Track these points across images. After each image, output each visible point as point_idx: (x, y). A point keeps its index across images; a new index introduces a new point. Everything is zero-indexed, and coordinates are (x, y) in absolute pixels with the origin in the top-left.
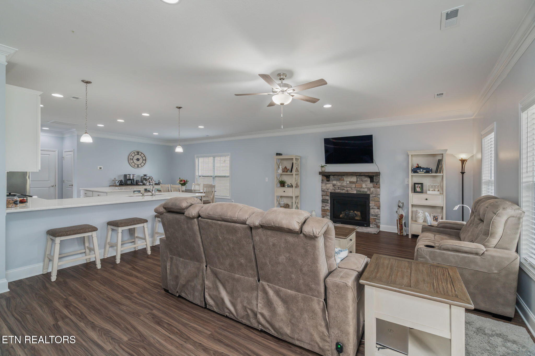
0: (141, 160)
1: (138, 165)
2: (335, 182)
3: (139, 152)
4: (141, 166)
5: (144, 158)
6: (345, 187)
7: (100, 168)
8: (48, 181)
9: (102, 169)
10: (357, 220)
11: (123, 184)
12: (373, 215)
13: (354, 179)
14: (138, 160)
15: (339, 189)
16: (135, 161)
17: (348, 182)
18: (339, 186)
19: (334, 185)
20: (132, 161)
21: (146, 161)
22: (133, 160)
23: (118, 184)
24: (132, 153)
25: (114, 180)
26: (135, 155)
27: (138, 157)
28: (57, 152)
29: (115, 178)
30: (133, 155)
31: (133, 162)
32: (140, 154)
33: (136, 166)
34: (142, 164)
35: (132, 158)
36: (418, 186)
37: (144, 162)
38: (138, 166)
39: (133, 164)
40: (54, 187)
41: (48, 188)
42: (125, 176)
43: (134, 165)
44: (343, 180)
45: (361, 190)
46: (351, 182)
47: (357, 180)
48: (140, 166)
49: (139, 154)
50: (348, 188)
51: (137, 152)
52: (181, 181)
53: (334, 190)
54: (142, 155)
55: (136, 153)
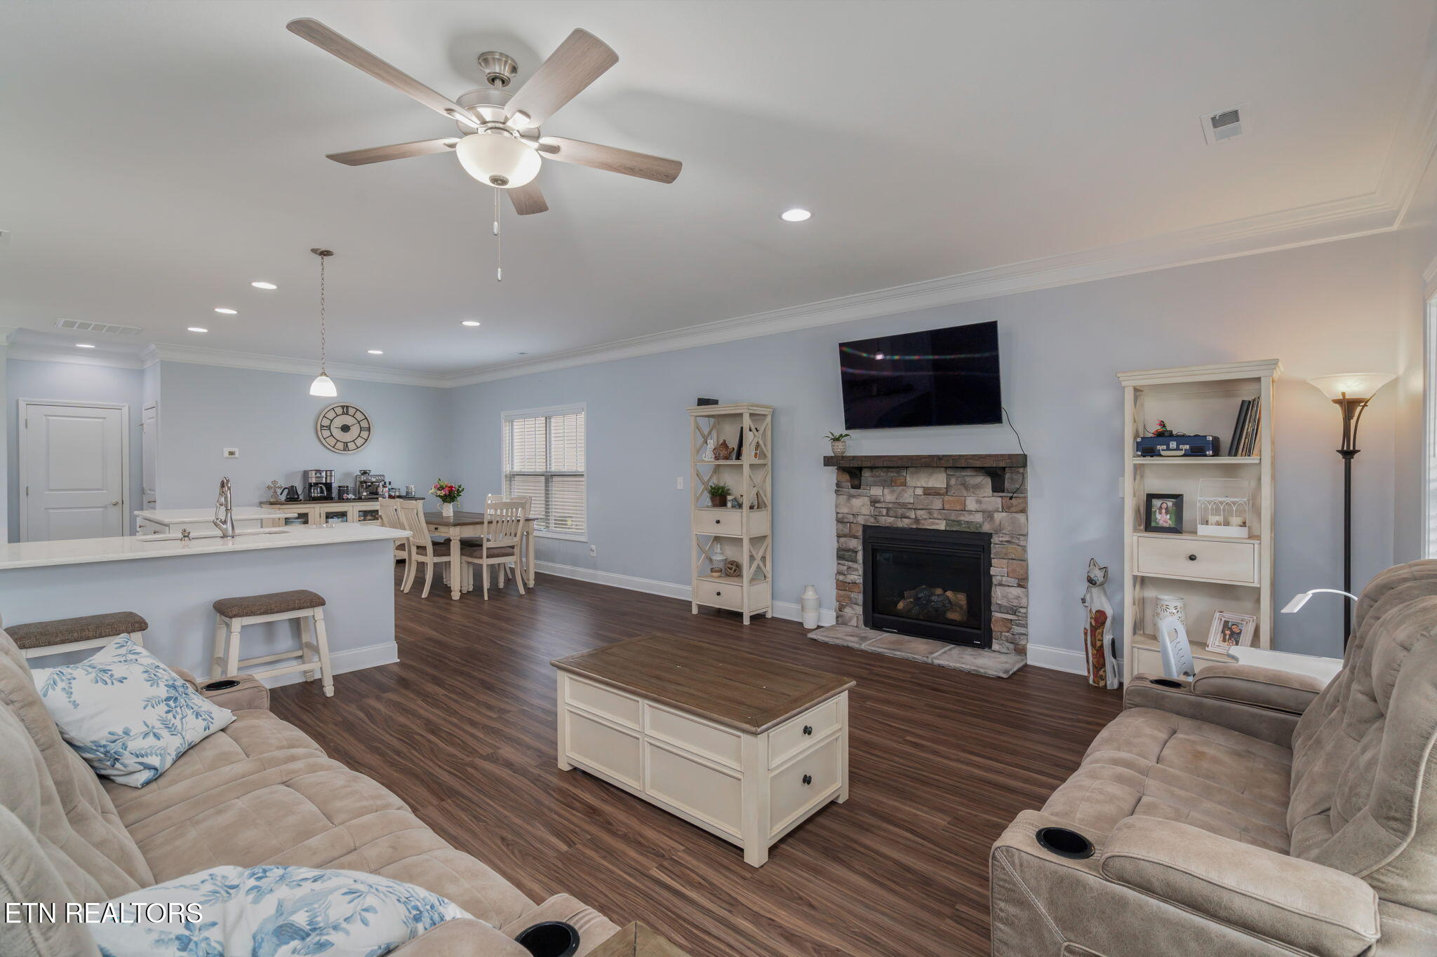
0: (355, 431)
1: (346, 444)
2: (876, 491)
3: (347, 407)
4: (355, 447)
5: (364, 424)
6: (910, 506)
7: (231, 453)
8: (102, 490)
9: (237, 455)
10: (952, 623)
11: (296, 496)
12: (1001, 609)
13: (938, 480)
14: (345, 428)
15: (891, 513)
16: (338, 433)
17: (919, 491)
18: (890, 506)
19: (874, 502)
20: (326, 433)
21: (369, 431)
22: (330, 429)
23: (283, 498)
24: (329, 408)
25: (272, 487)
26: (337, 416)
27: (348, 420)
28: (125, 410)
29: (274, 482)
30: (331, 415)
31: (332, 435)
32: (351, 411)
33: (340, 446)
34: (359, 442)
35: (326, 423)
36: (1164, 506)
37: (365, 434)
38: (347, 446)
39: (333, 442)
40: (118, 508)
41: (102, 509)
42: (306, 474)
43: (333, 444)
44: (904, 484)
45: (962, 518)
46: (928, 492)
47: (948, 486)
48: (351, 446)
49: (347, 414)
50: (919, 512)
51: (343, 407)
52: (441, 488)
53: (875, 519)
54: (359, 416)
55: (339, 411)
